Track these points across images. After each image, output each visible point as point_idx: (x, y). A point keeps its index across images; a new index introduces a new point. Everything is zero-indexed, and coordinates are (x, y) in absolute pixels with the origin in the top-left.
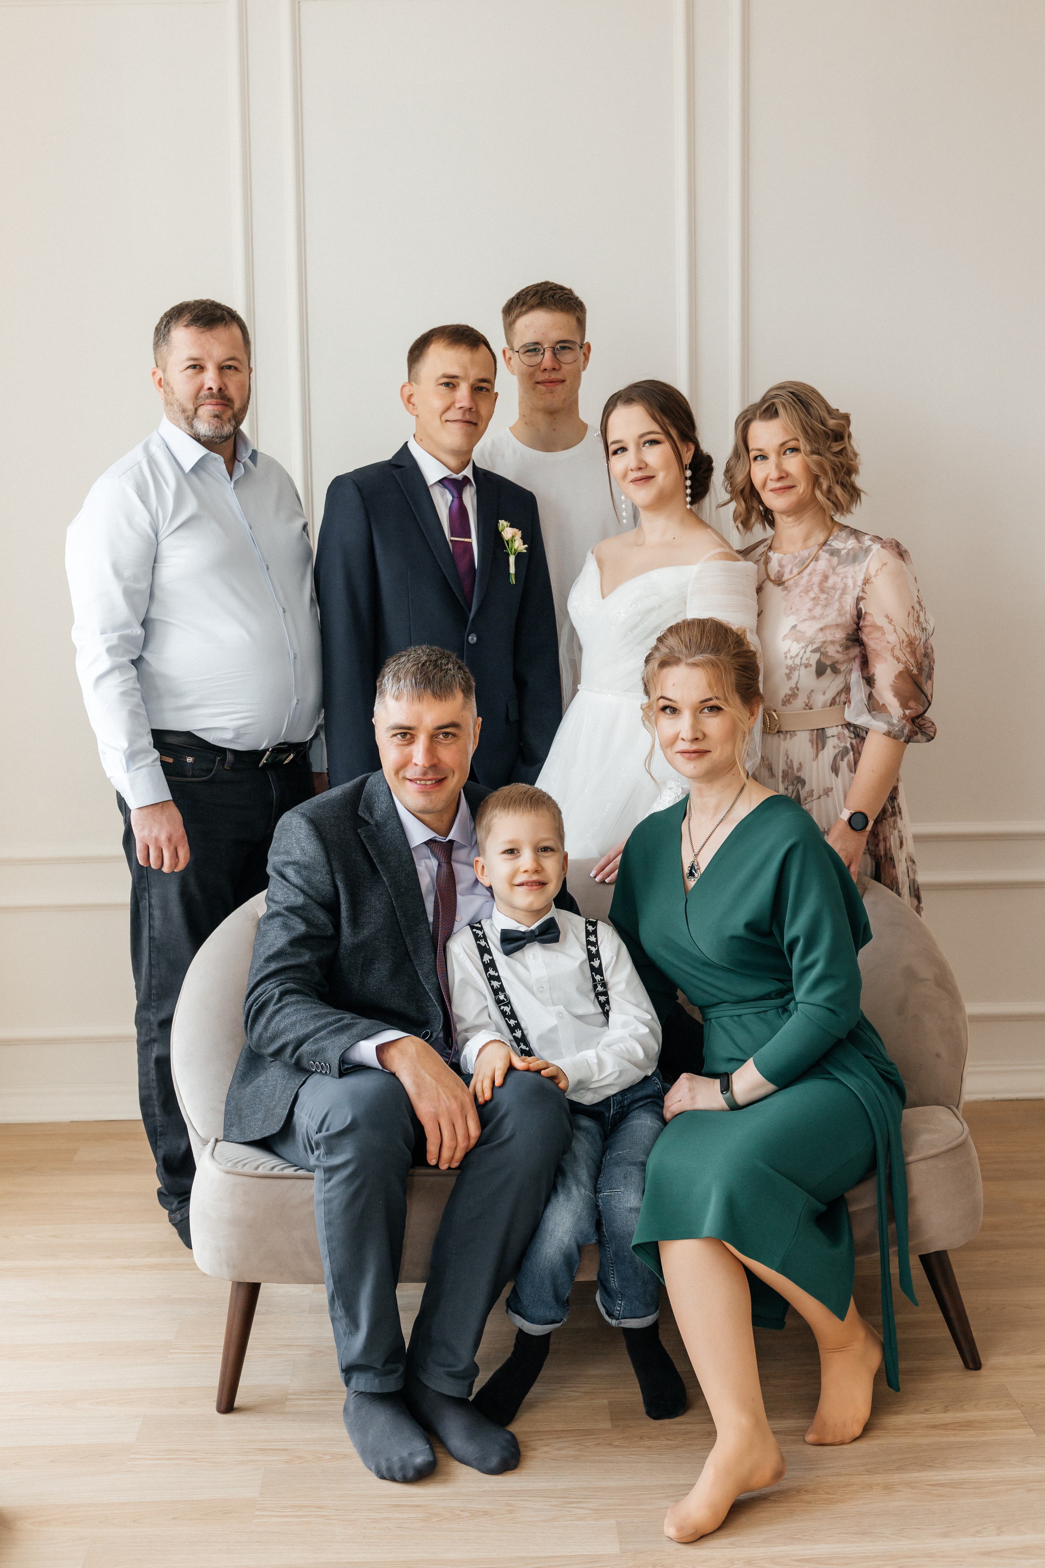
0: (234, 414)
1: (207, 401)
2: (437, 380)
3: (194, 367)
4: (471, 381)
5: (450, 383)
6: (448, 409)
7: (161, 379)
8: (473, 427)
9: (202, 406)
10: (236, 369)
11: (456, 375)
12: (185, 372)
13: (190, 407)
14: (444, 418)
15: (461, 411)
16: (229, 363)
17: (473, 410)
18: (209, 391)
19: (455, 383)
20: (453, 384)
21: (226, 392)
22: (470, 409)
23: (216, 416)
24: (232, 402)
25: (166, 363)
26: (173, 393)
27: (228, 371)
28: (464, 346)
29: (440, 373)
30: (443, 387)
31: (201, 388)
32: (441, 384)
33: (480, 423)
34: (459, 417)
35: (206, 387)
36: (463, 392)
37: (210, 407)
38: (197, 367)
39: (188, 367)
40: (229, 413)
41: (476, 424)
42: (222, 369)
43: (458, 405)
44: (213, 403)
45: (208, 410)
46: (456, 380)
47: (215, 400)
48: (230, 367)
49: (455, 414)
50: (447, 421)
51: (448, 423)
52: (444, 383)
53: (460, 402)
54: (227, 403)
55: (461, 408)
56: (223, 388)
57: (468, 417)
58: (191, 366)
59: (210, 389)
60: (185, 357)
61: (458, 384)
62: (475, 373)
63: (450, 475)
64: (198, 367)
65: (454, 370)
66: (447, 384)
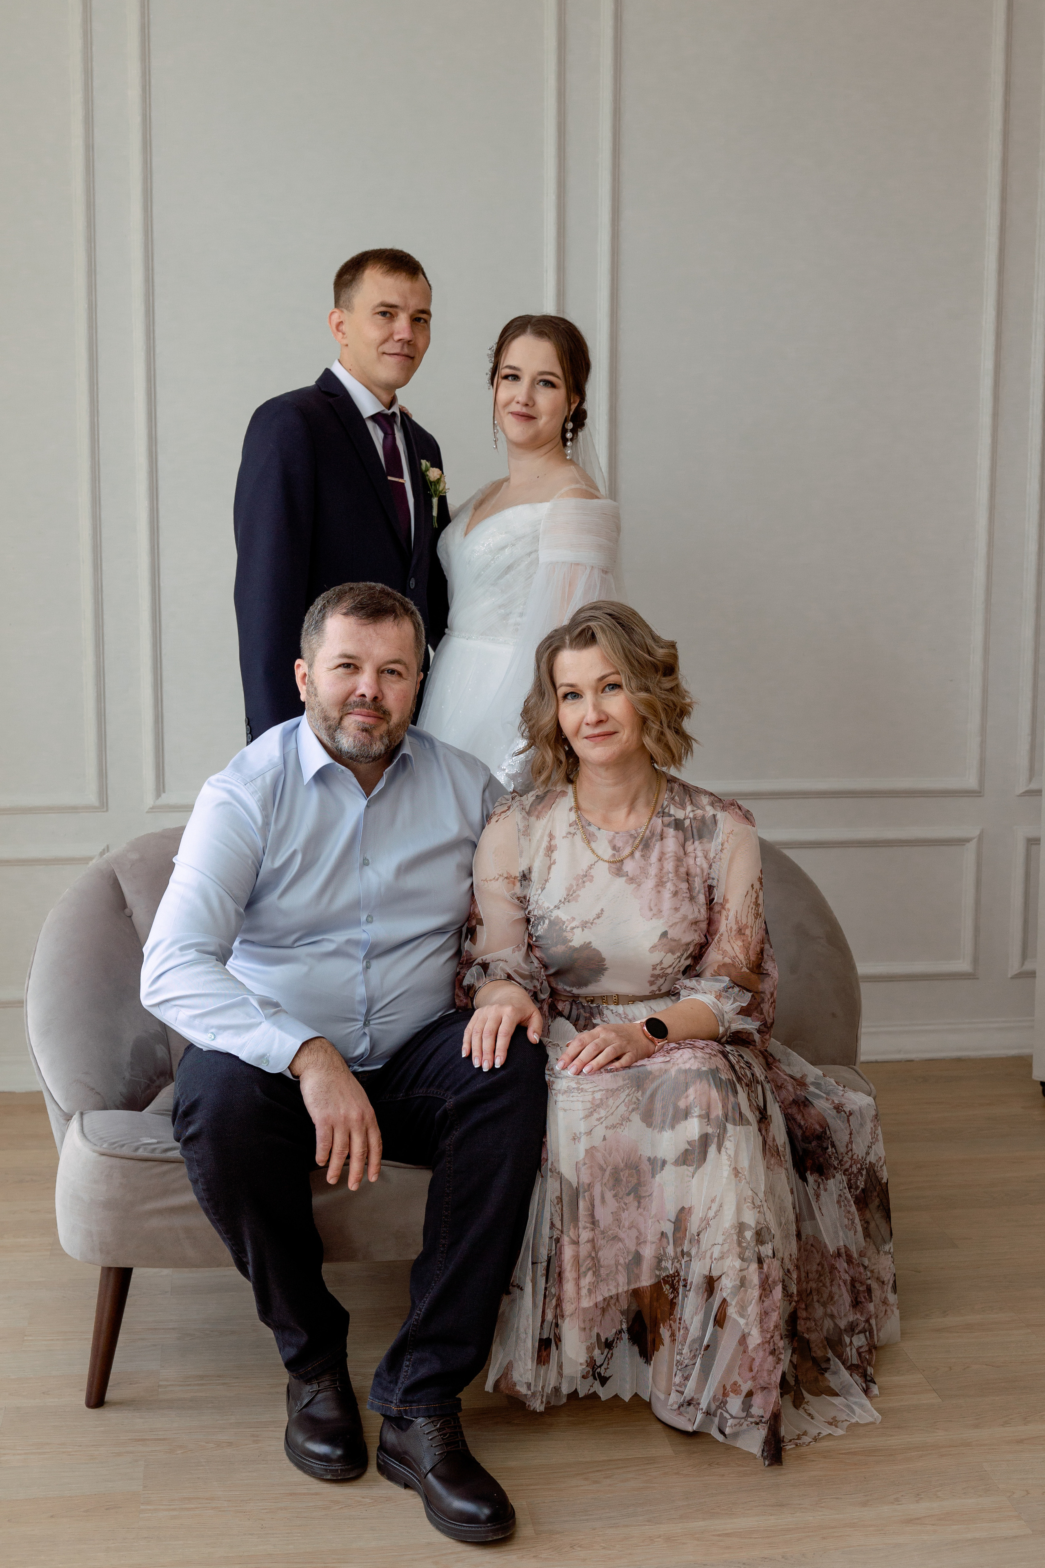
0: (388, 730)
1: (356, 710)
2: (374, 309)
3: (347, 666)
4: (411, 311)
5: (388, 312)
6: (385, 341)
7: (305, 675)
8: (411, 361)
9: (349, 716)
10: (400, 674)
11: (396, 304)
12: (335, 671)
13: (335, 714)
14: (381, 349)
15: (399, 344)
16: (392, 666)
17: (411, 343)
18: (361, 698)
19: (393, 313)
20: (391, 314)
21: (383, 703)
22: (409, 341)
23: (365, 730)
24: (390, 715)
25: (314, 656)
26: (316, 695)
27: (389, 676)
28: (404, 274)
29: (378, 301)
30: (379, 317)
31: (352, 692)
32: (378, 313)
33: (417, 356)
34: (397, 350)
35: (359, 692)
36: (402, 323)
37: (360, 718)
38: (351, 665)
39: (340, 666)
40: (384, 727)
41: (412, 358)
42: (380, 671)
43: (397, 337)
44: (363, 713)
45: (356, 721)
46: (395, 309)
47: (366, 710)
48: (392, 672)
49: (392, 347)
50: (384, 353)
51: (385, 355)
52: (381, 312)
53: (399, 333)
54: (382, 716)
55: (400, 340)
56: (380, 697)
57: (406, 351)
58: (343, 664)
59: (363, 696)
60: (337, 652)
61: (397, 315)
62: (414, 303)
63: (383, 410)
64: (352, 667)
65: (393, 299)
66: (384, 314)
